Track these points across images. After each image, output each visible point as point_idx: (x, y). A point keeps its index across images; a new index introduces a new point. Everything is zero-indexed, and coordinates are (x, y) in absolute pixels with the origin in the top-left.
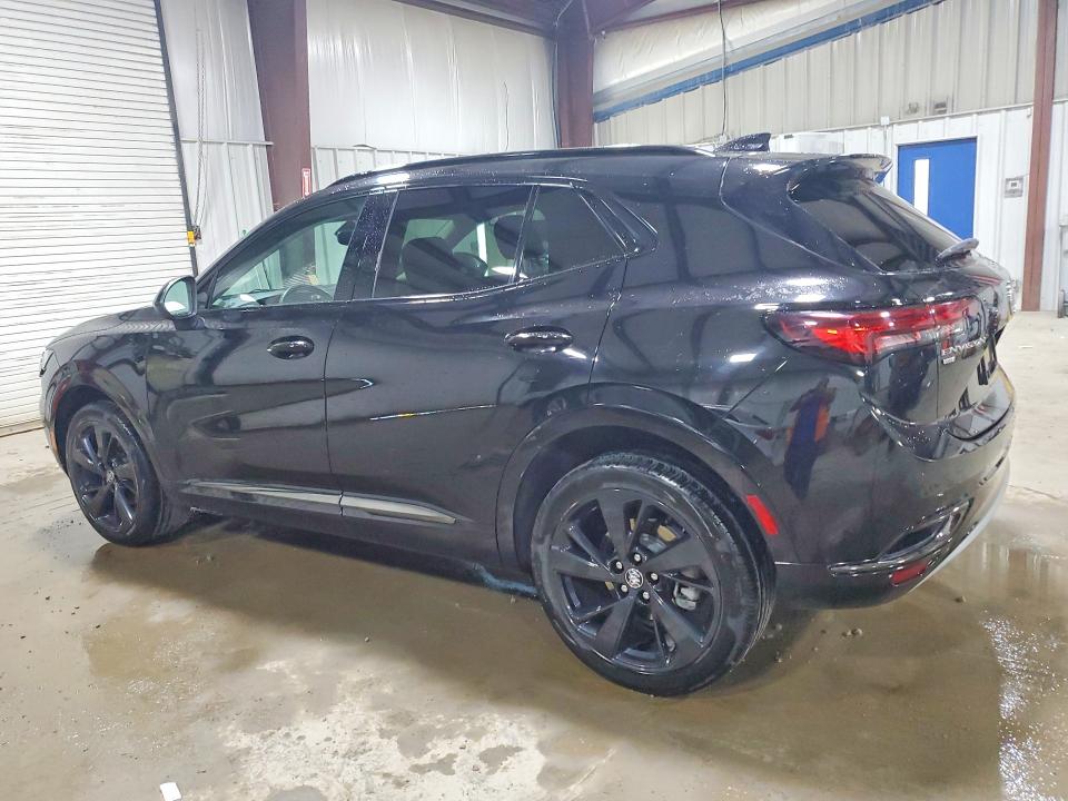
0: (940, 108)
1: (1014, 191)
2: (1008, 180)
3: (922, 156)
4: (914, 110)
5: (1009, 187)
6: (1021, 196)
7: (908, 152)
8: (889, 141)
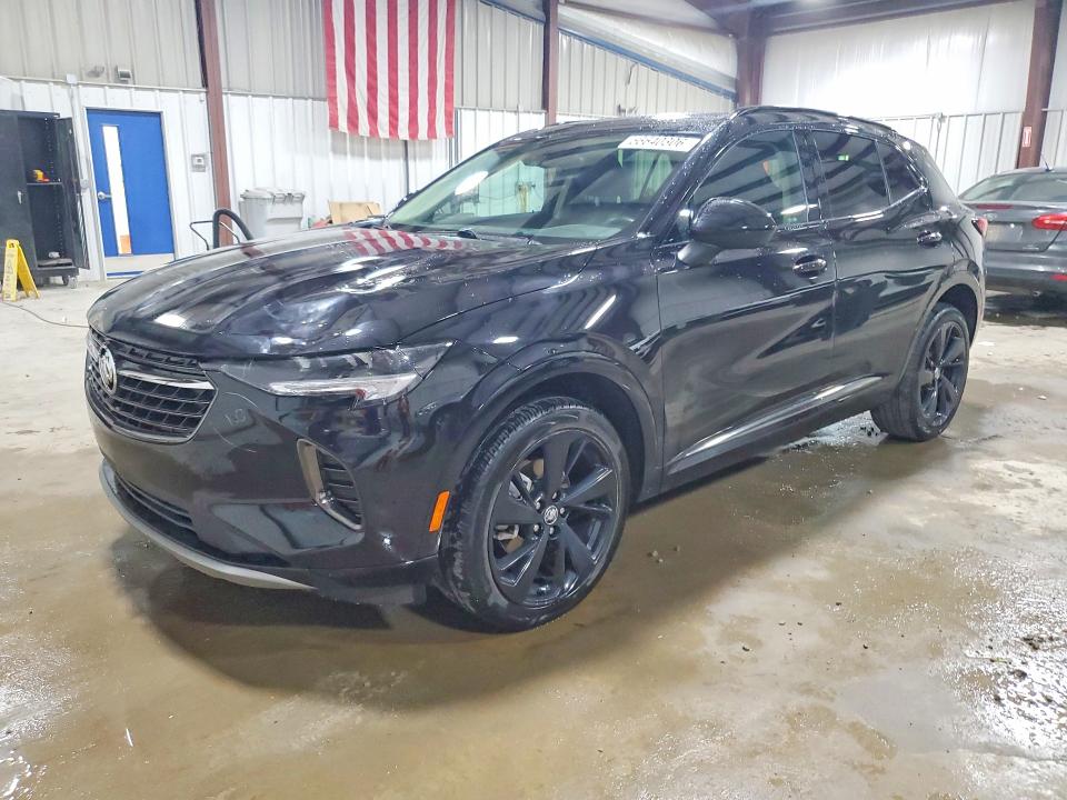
0: (123, 78)
1: (199, 166)
2: (193, 156)
3: (111, 123)
4: (96, 73)
5: (196, 163)
6: (204, 171)
7: (97, 116)
8: (76, 102)
